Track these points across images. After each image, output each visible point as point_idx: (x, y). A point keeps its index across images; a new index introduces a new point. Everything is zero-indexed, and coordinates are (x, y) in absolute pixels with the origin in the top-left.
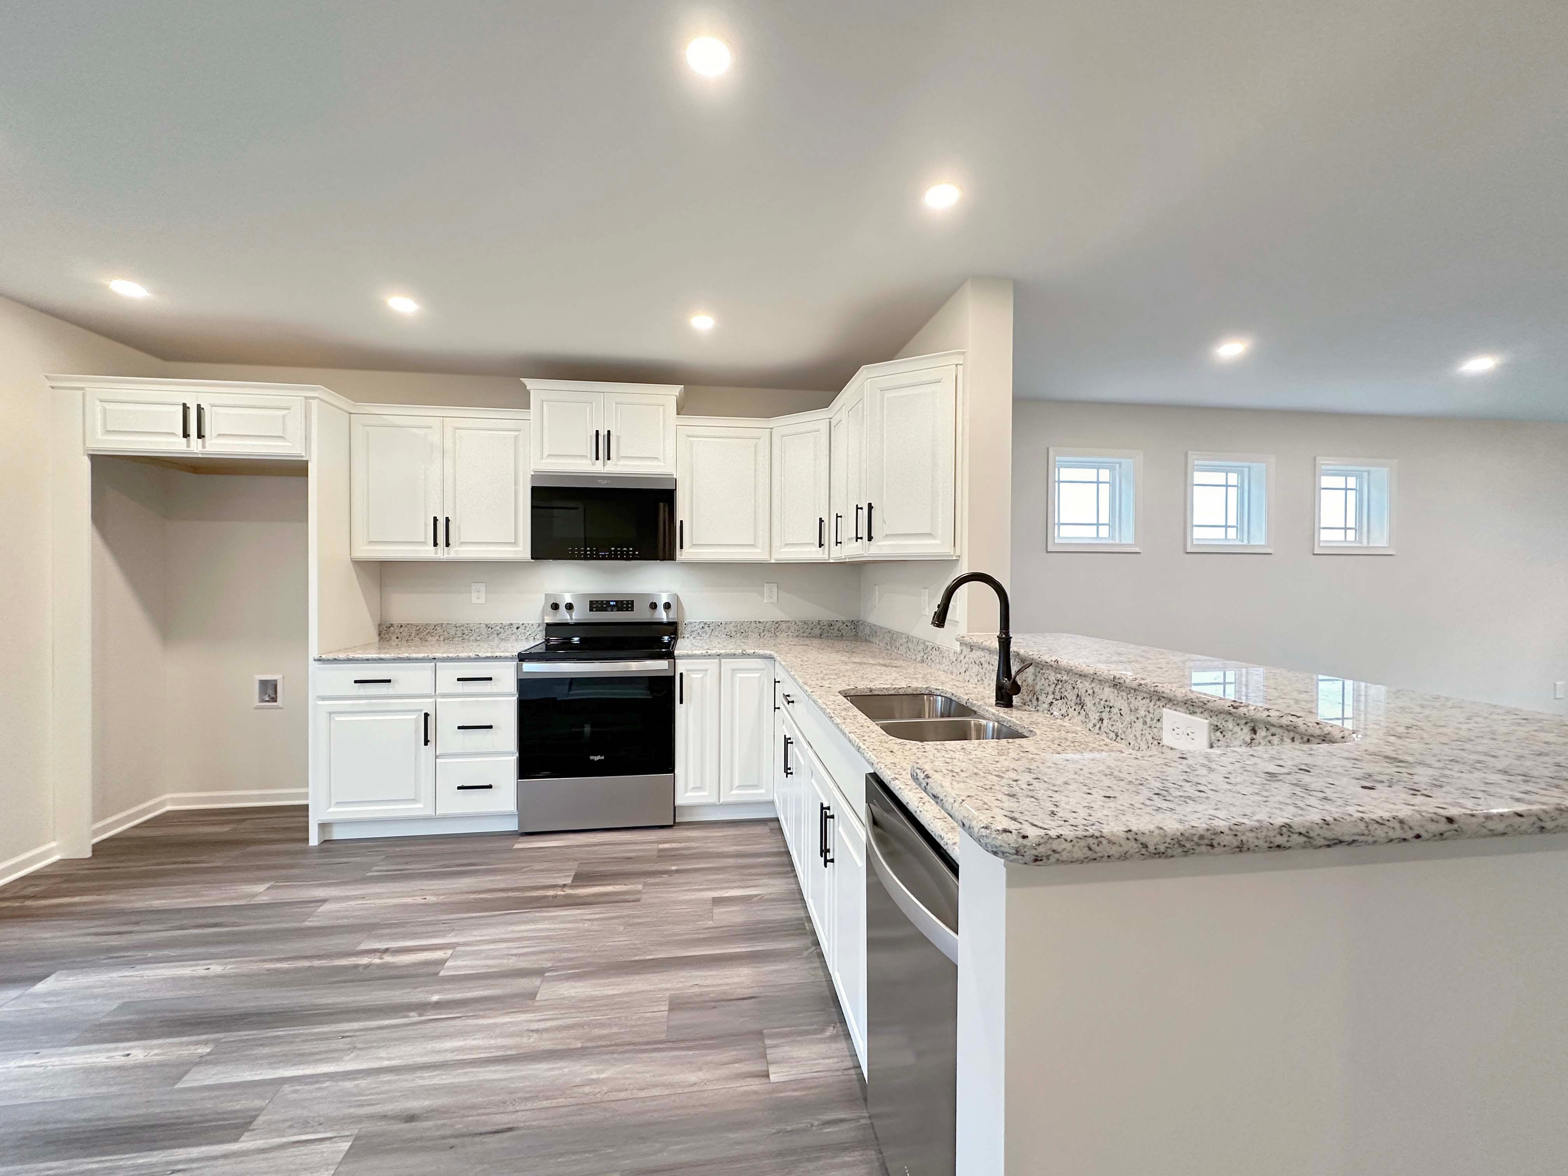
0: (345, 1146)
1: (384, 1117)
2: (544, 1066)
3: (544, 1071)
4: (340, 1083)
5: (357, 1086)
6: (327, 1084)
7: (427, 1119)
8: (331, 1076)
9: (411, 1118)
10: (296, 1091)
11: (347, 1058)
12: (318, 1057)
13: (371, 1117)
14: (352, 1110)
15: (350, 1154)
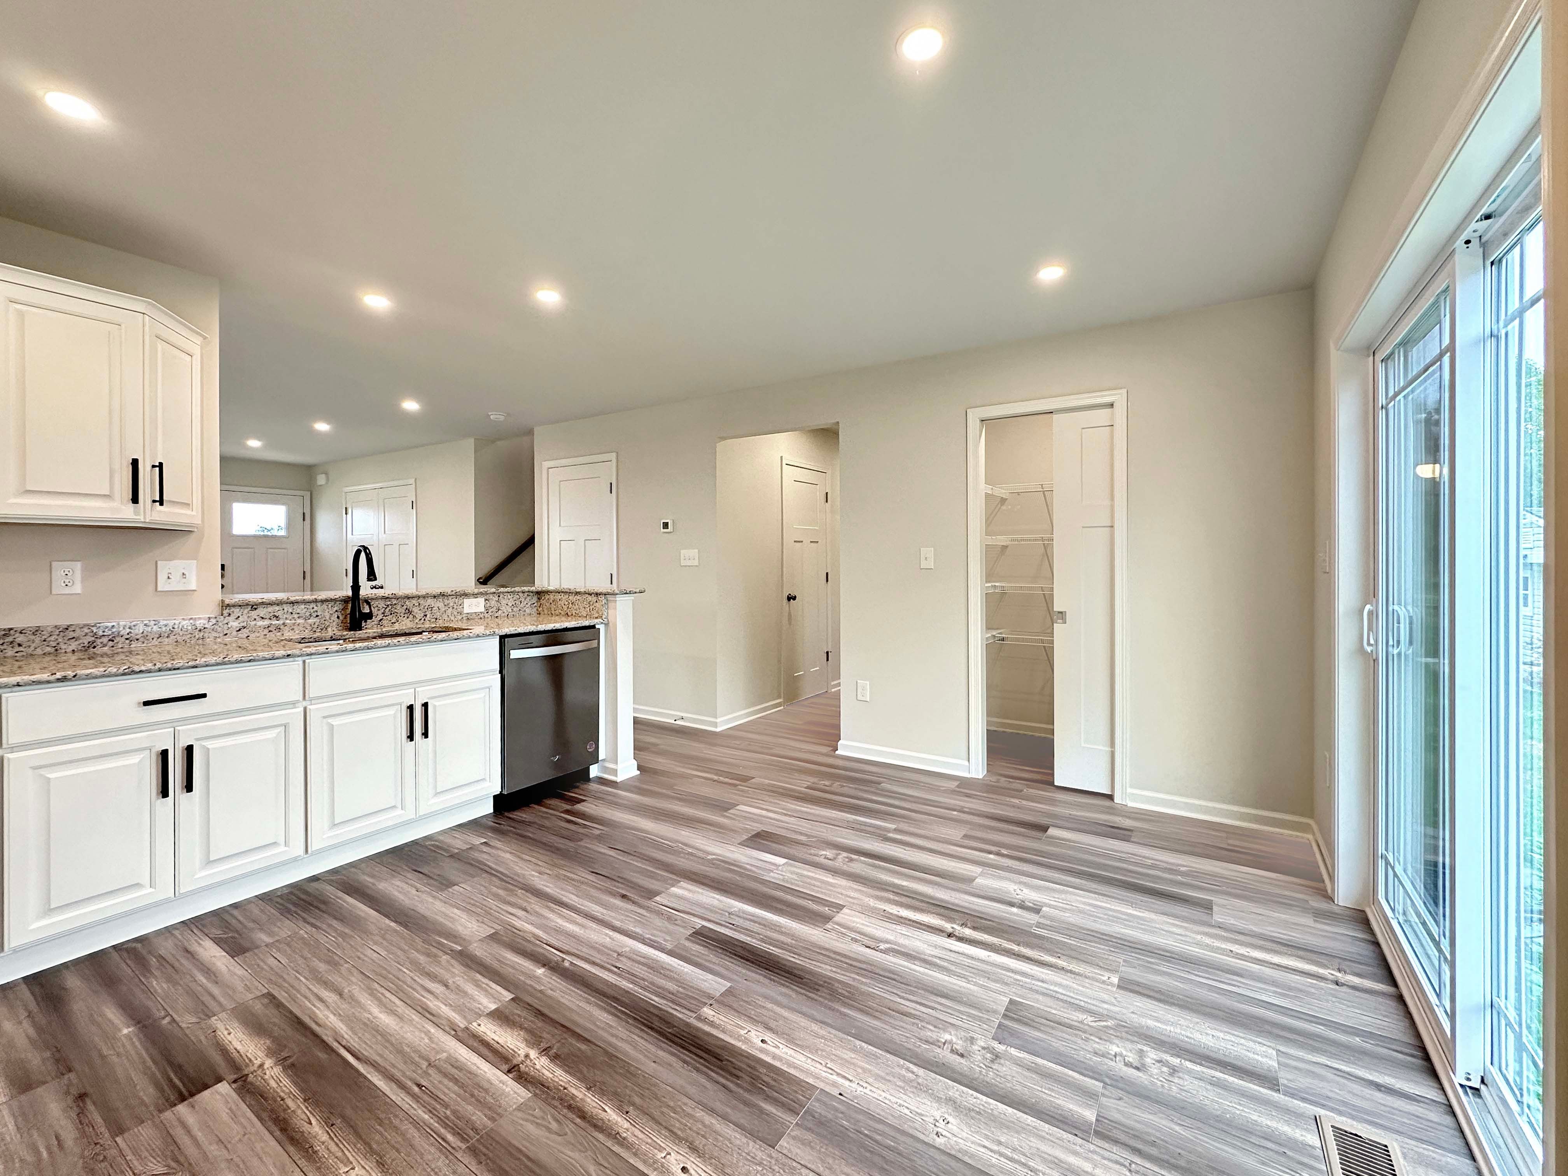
0: (658, 898)
1: (634, 902)
2: (548, 890)
3: (550, 888)
4: (641, 932)
5: (635, 927)
6: (648, 936)
7: (618, 893)
8: (644, 942)
9: (624, 896)
10: (665, 940)
11: (628, 949)
12: (642, 960)
13: (640, 906)
14: (645, 914)
15: (657, 893)
